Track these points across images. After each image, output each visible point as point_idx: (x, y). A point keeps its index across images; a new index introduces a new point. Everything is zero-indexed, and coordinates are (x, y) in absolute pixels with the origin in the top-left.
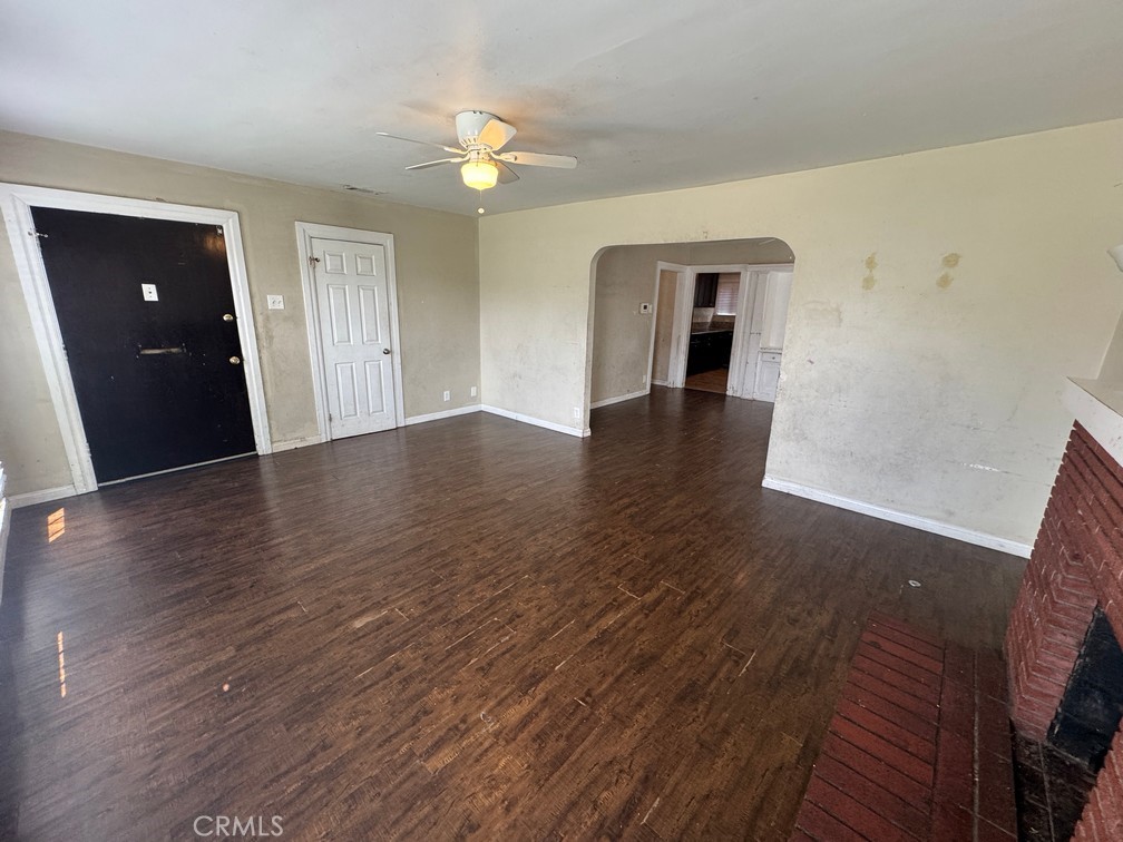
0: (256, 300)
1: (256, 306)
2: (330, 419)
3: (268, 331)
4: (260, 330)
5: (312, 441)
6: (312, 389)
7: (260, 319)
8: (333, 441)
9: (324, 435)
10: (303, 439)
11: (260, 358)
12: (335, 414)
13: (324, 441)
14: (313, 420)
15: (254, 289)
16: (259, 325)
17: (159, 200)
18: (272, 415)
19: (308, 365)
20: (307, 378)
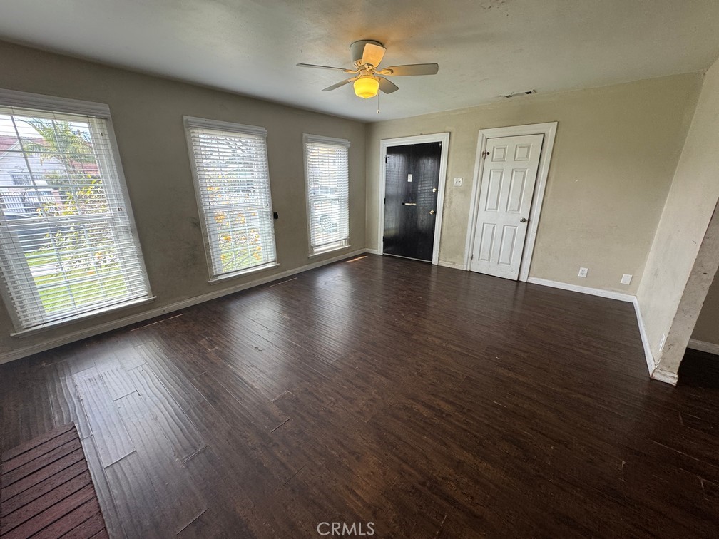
0: (448, 181)
1: (447, 184)
2: (472, 258)
3: (451, 198)
4: (447, 198)
5: (459, 266)
6: (466, 237)
7: (448, 191)
8: (470, 271)
9: (465, 266)
10: (454, 264)
11: (443, 213)
12: (476, 256)
13: (465, 269)
14: (463, 256)
15: (449, 175)
16: (447, 195)
17: (421, 134)
18: (443, 245)
19: (467, 221)
20: (464, 229)
